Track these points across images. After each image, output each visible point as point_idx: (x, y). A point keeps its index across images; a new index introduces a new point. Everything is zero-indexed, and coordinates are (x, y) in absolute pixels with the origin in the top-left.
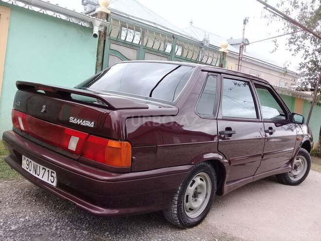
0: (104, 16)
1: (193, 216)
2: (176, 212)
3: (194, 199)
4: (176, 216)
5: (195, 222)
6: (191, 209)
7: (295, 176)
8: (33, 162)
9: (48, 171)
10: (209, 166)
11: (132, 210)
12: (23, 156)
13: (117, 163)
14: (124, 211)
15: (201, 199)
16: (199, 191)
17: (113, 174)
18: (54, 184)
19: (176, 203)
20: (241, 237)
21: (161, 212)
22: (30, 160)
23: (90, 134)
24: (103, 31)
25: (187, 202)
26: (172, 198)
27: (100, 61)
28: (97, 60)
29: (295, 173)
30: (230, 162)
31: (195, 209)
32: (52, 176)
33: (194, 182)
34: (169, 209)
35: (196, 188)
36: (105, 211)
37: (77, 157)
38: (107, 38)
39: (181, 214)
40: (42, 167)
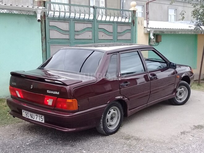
0: (42, 3)
1: (112, 129)
2: (102, 127)
3: (111, 121)
4: (103, 129)
5: (113, 132)
6: (110, 126)
7: (181, 99)
8: (29, 113)
9: (39, 116)
10: (117, 103)
11: (82, 128)
12: (23, 111)
13: (72, 109)
14: (78, 129)
15: (115, 120)
16: (113, 116)
17: (71, 114)
18: (43, 122)
19: (102, 123)
20: (137, 136)
21: (95, 128)
22: (27, 112)
23: (58, 97)
24: (43, 15)
25: (108, 122)
26: (100, 121)
27: (44, 36)
28: (42, 35)
29: (180, 97)
30: (129, 99)
31: (113, 125)
32: (41, 118)
33: (110, 112)
34: (99, 126)
35: (112, 115)
36: (70, 130)
37: (53, 108)
38: (46, 18)
39: (105, 128)
40: (35, 114)
